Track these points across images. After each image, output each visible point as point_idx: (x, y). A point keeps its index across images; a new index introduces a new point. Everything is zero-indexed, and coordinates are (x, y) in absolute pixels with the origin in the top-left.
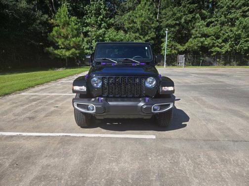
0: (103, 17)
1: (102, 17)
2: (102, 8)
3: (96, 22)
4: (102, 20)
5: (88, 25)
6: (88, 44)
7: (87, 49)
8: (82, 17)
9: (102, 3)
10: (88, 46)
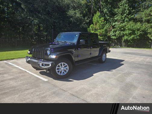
0: (127, 15)
1: (125, 15)
2: (126, 9)
3: (122, 18)
4: (126, 17)
5: (116, 21)
6: (114, 33)
7: (113, 36)
8: (114, 17)
9: (127, 6)
10: (114, 34)
